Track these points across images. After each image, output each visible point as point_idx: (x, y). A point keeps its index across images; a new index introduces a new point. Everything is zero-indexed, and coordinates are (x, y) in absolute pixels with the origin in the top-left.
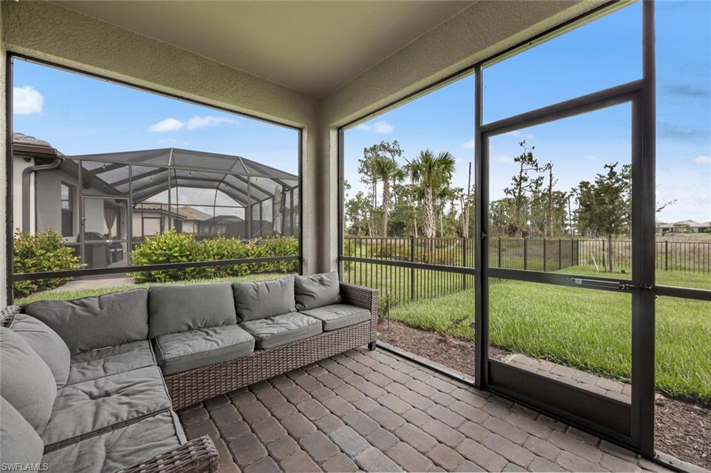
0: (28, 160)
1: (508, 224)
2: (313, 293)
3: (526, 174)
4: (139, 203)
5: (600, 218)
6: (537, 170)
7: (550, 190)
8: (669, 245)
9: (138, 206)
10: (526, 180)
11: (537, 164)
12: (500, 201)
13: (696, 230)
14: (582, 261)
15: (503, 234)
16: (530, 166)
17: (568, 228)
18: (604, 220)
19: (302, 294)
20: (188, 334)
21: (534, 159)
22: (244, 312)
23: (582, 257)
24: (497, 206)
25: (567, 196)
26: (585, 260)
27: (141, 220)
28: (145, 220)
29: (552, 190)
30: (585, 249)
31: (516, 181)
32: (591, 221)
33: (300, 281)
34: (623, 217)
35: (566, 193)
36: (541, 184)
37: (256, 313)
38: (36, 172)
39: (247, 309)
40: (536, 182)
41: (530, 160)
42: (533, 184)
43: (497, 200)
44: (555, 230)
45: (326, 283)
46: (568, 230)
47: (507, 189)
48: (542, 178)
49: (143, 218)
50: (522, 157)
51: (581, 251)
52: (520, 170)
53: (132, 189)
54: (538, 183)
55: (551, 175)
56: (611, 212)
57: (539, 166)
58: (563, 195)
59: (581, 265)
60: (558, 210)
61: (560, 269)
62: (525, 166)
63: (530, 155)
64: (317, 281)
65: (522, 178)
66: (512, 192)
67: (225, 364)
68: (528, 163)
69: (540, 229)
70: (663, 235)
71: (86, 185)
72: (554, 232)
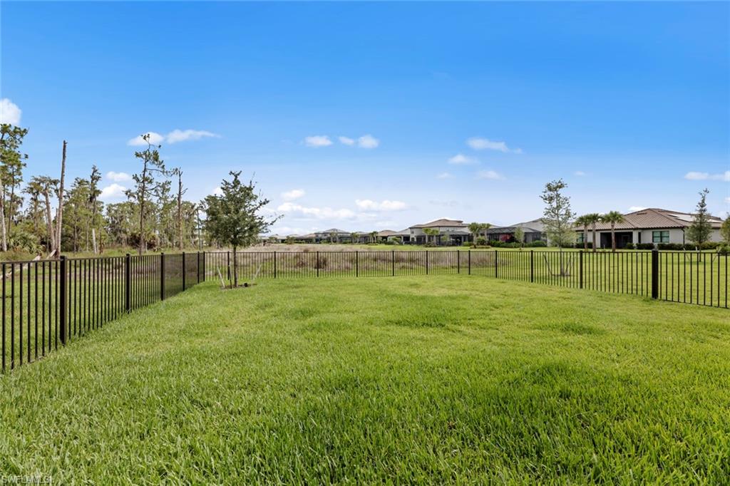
1: (129, 234)
3: (150, 174)
5: (226, 228)
6: (163, 172)
7: (179, 199)
8: (277, 254)
10: (151, 182)
11: (163, 166)
12: (119, 205)
13: (280, 241)
14: (208, 273)
15: (124, 244)
16: (154, 167)
17: (197, 238)
18: (230, 230)
21: (160, 159)
23: (208, 269)
24: (116, 211)
25: (196, 207)
26: (211, 272)
29: (182, 200)
30: (211, 260)
31: (138, 180)
32: (217, 232)
34: (246, 228)
35: (195, 204)
36: (168, 190)
40: (163, 186)
41: (156, 159)
42: (159, 188)
43: (116, 203)
44: (185, 240)
46: (197, 241)
47: (129, 191)
48: (169, 183)
50: (145, 153)
51: (207, 263)
52: (143, 169)
54: (165, 187)
55: (180, 183)
56: (236, 223)
57: (167, 169)
58: (193, 207)
59: (207, 279)
60: (188, 220)
61: (184, 290)
62: (149, 166)
63: (156, 154)
65: (145, 179)
66: (136, 196)
68: (153, 163)
69: (170, 240)
70: (264, 245)
72: (184, 243)
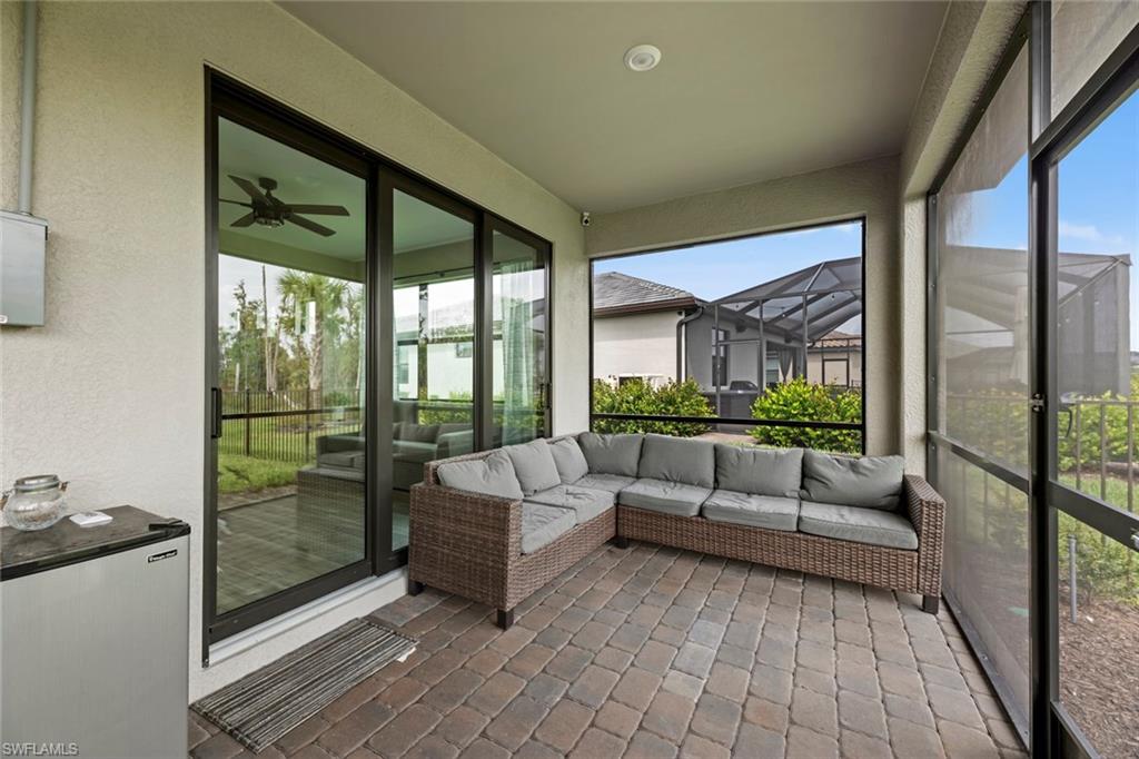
0: (680, 314)
2: (827, 479)
4: (819, 340)
9: (818, 345)
19: (812, 478)
20: (664, 482)
22: (721, 478)
27: (821, 364)
28: (826, 363)
33: (811, 456)
37: (733, 484)
38: (686, 324)
39: (726, 476)
45: (861, 470)
49: (824, 361)
53: (807, 319)
64: (847, 464)
67: (666, 516)
71: (740, 329)
